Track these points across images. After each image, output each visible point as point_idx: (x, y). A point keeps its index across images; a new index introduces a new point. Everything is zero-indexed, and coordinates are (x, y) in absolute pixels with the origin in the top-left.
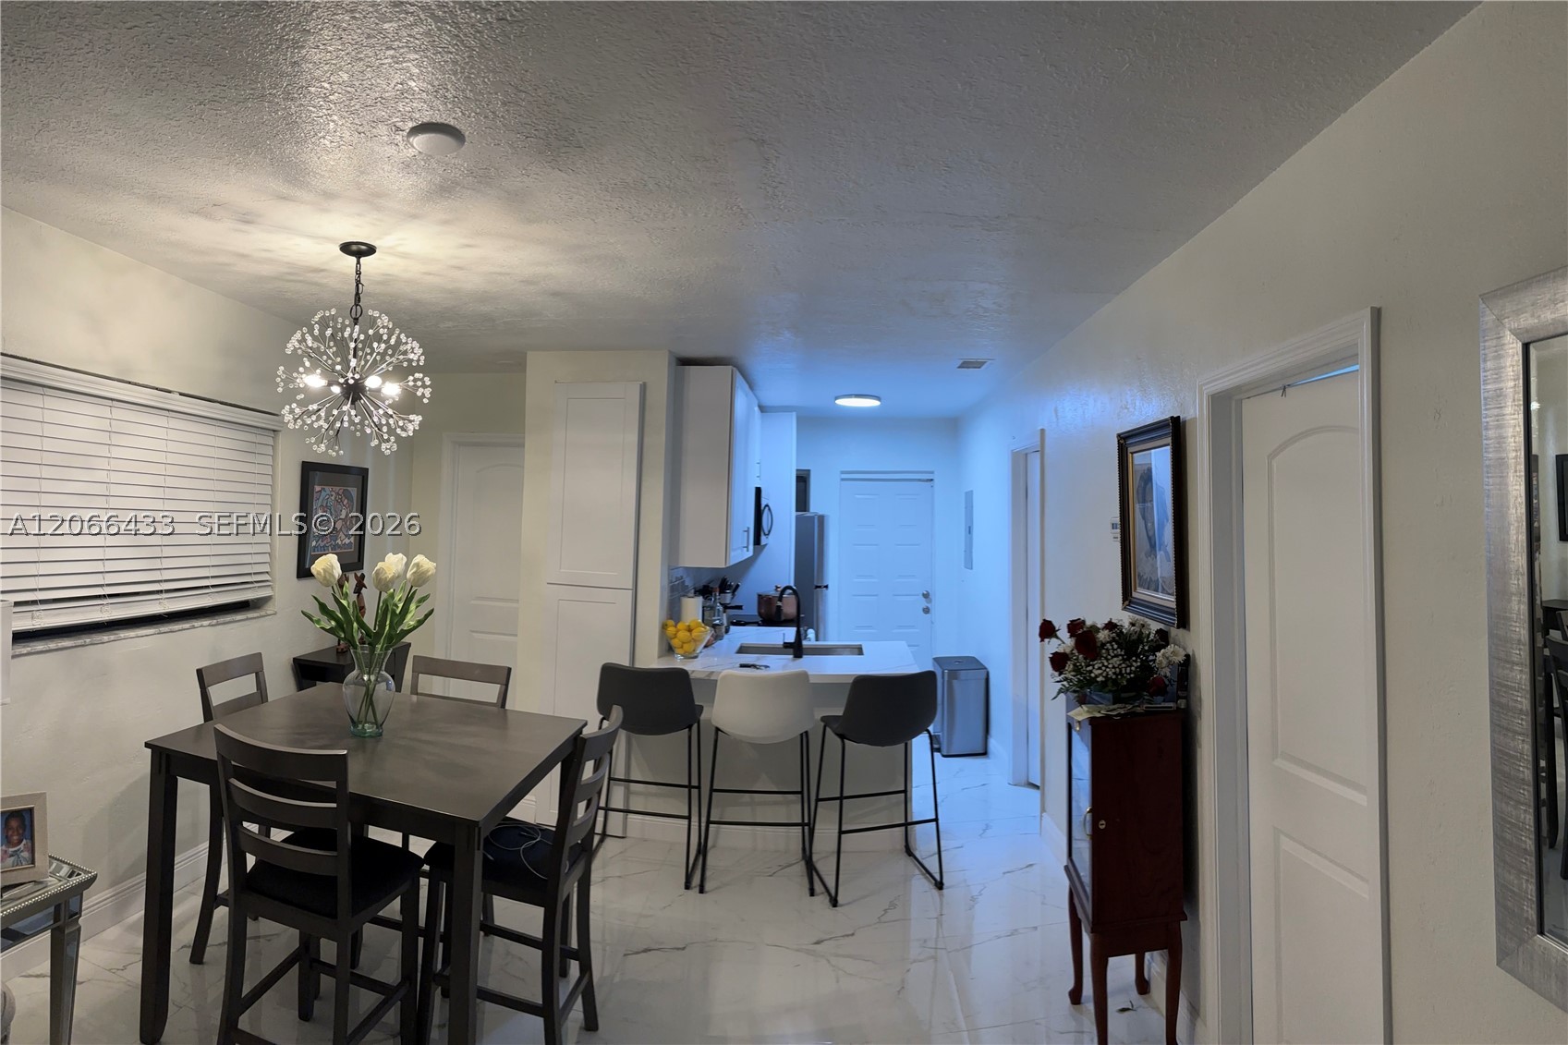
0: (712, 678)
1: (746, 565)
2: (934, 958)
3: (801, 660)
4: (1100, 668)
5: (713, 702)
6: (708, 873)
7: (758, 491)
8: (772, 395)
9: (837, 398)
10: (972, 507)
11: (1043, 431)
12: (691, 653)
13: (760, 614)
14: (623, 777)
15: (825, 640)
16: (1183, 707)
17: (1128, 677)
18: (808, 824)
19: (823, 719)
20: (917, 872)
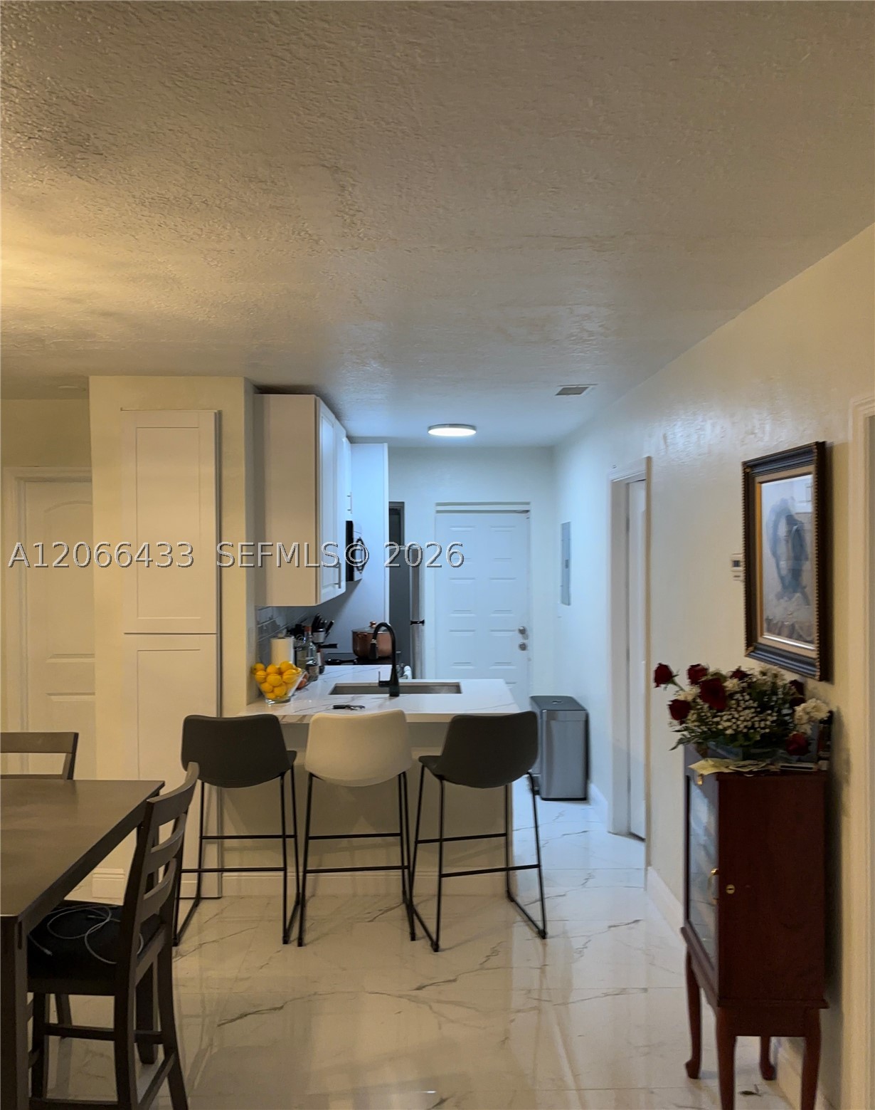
0: (304, 722)
1: (340, 602)
2: (538, 1010)
3: (397, 699)
4: (728, 720)
5: (306, 746)
6: (308, 924)
7: (350, 525)
8: (362, 424)
9: (430, 428)
10: (569, 539)
11: (649, 459)
12: (281, 697)
13: (355, 651)
14: (215, 835)
15: (421, 678)
16: (825, 769)
17: (763, 731)
18: (408, 867)
19: (421, 759)
20: (519, 918)
